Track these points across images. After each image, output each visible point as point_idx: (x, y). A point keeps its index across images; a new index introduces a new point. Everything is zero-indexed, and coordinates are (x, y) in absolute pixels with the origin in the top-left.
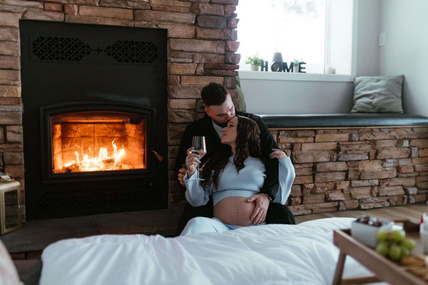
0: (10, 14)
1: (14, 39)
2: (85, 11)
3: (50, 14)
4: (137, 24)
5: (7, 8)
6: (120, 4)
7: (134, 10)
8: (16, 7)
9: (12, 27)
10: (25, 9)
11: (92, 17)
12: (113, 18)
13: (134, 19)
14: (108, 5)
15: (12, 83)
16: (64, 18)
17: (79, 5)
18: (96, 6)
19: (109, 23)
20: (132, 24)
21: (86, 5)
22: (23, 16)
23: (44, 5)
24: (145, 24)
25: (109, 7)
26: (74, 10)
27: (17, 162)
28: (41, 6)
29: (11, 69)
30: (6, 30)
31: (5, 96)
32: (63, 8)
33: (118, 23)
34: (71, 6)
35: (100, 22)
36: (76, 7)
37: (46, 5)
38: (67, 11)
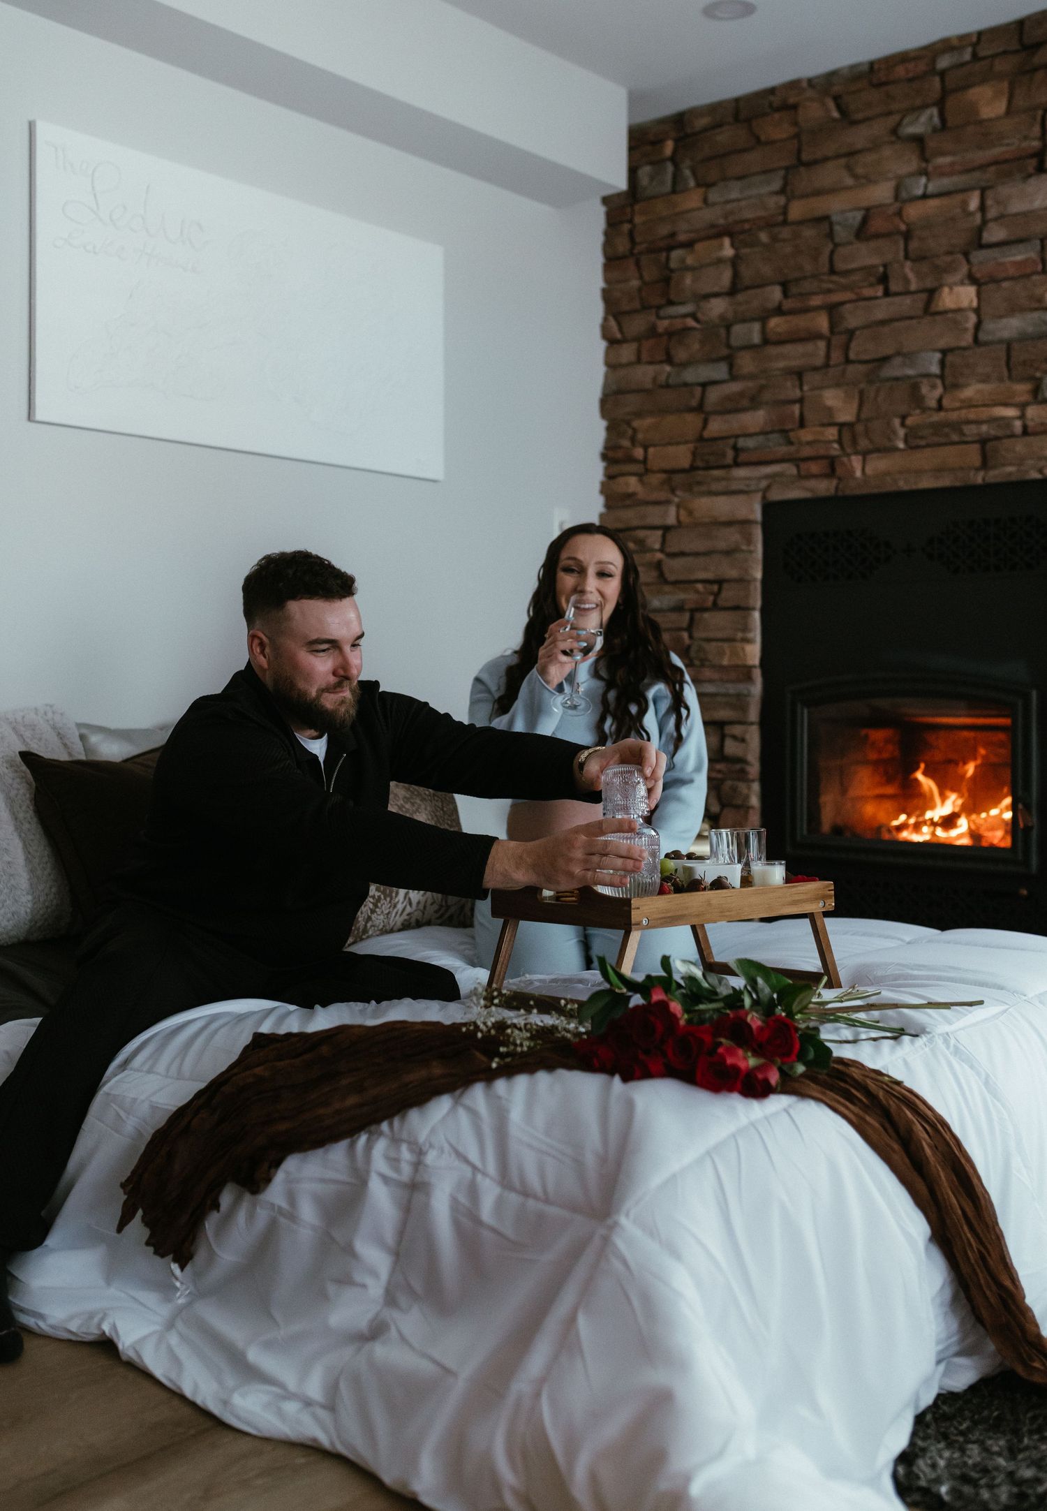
0: (742, 498)
1: (744, 547)
2: (878, 464)
3: (812, 483)
4: (994, 476)
5: (735, 486)
6: (947, 435)
7: (983, 442)
8: (747, 482)
9: (746, 523)
10: (764, 484)
11: (888, 479)
12: (939, 471)
13: (985, 465)
14: (923, 443)
15: (740, 635)
16: (837, 488)
17: (865, 454)
18: (897, 449)
19: (926, 483)
20: (979, 479)
21: (878, 450)
22: (764, 497)
23: (798, 467)
24: (1010, 474)
25: (928, 446)
26: (852, 467)
27: (739, 802)
28: (794, 471)
29: (736, 608)
30: (732, 529)
31: (725, 662)
32: (832, 467)
33: (945, 481)
34: (845, 459)
35: (903, 485)
36: (856, 462)
37: (803, 466)
38: (839, 471)
